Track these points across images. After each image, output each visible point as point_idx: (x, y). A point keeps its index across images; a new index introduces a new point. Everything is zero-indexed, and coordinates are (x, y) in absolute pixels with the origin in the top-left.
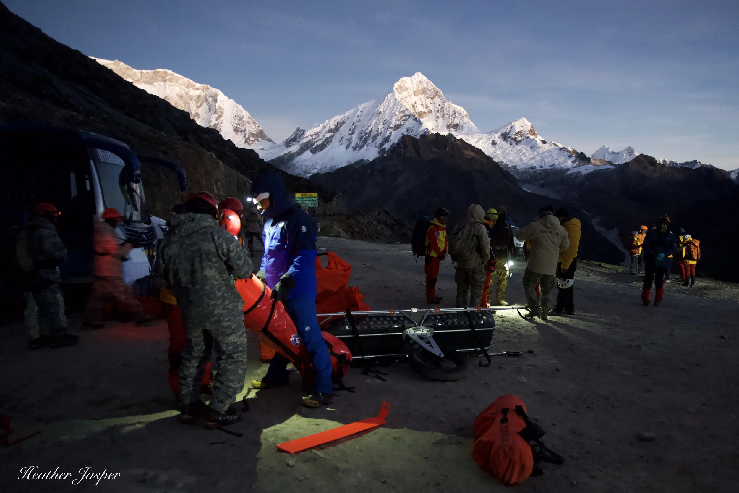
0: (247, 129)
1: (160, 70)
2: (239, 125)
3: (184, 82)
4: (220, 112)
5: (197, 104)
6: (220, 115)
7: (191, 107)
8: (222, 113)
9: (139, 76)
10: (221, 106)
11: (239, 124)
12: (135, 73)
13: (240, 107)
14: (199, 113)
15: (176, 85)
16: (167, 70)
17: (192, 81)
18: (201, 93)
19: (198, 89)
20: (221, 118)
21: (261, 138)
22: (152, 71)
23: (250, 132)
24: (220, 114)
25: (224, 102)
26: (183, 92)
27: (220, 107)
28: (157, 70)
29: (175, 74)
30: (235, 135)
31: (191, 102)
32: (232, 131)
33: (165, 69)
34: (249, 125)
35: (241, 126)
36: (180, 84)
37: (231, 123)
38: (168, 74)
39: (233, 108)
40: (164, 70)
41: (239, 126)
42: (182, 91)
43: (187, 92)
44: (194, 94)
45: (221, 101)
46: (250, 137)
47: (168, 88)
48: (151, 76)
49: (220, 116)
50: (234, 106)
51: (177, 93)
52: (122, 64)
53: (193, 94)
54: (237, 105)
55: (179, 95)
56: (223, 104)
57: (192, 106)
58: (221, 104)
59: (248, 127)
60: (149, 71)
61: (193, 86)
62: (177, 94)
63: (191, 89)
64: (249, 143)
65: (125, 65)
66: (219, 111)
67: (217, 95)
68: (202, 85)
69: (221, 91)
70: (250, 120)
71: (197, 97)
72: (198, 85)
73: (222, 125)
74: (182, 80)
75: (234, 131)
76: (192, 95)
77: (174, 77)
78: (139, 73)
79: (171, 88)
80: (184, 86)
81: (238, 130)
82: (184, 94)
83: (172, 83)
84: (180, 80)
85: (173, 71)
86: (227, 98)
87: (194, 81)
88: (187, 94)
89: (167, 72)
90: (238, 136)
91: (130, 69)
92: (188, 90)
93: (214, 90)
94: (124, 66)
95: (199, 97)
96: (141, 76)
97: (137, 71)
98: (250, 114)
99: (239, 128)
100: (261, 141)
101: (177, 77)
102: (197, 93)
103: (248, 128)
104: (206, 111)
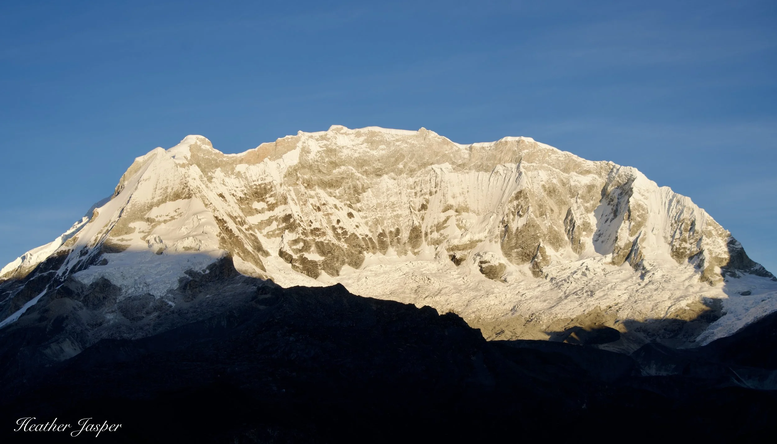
0: (705, 248)
1: (509, 139)
2: (686, 242)
3: (558, 160)
4: (638, 216)
5: (586, 205)
6: (639, 222)
7: (573, 212)
8: (644, 218)
9: (467, 156)
10: (640, 202)
11: (684, 240)
12: (457, 151)
13: (688, 201)
14: (589, 223)
15: (541, 168)
16: (523, 138)
17: (575, 157)
18: (594, 179)
19: (588, 172)
20: (643, 229)
21: (739, 268)
22: (493, 144)
23: (714, 255)
24: (639, 219)
25: (646, 194)
26: (555, 181)
27: (639, 205)
28: (504, 140)
29: (539, 143)
30: (677, 264)
31: (573, 200)
32: (670, 256)
33: (520, 136)
34: (708, 241)
35: (691, 244)
36: (549, 164)
37: (665, 238)
38: (526, 146)
39: (670, 205)
40: (517, 138)
41: (684, 245)
42: (554, 178)
43: (565, 180)
44: (580, 183)
45: (642, 191)
46: (713, 268)
47: (525, 173)
48: (490, 152)
49: (639, 225)
50: (671, 201)
51: (543, 183)
52: (433, 134)
53: (576, 183)
54: (679, 196)
55: (547, 186)
56: (646, 198)
57: (576, 208)
58: (642, 198)
59: (707, 244)
60: (486, 144)
61: (578, 165)
62: (544, 186)
63: (573, 174)
64: (712, 279)
65: (438, 136)
66: (638, 214)
67: (631, 180)
68: (598, 163)
69: (639, 170)
70: (710, 228)
71: (585, 190)
72: (589, 164)
73: (644, 244)
74: (553, 157)
75: (672, 256)
76: (576, 186)
77: (537, 152)
78: (466, 149)
79: (530, 174)
80: (559, 168)
81: (682, 253)
82: (559, 185)
83: (534, 164)
84: (549, 156)
85: (536, 139)
86: (655, 184)
87: (580, 156)
88: (564, 184)
89: (523, 141)
90: (683, 267)
91: (448, 144)
92: (566, 175)
93: (624, 170)
94: (436, 139)
95: (590, 188)
96: (470, 155)
97: (462, 147)
98: (710, 215)
99: (685, 248)
100: (741, 275)
101: (544, 149)
102: (586, 180)
103: (708, 247)
104: (605, 218)
